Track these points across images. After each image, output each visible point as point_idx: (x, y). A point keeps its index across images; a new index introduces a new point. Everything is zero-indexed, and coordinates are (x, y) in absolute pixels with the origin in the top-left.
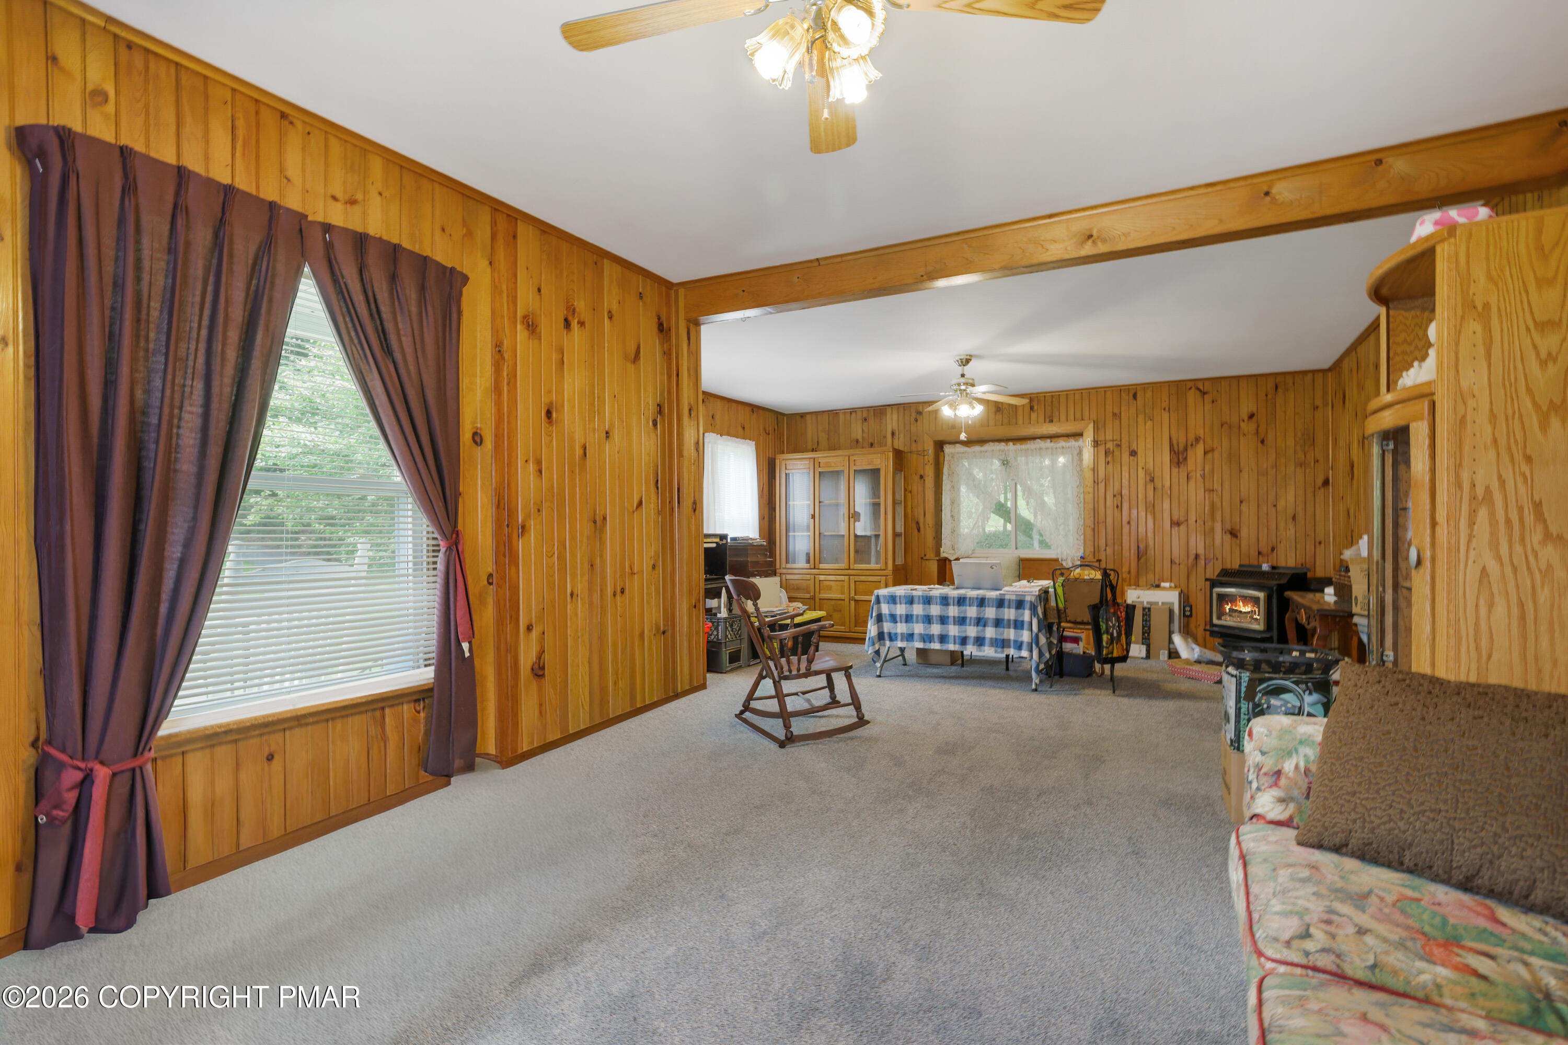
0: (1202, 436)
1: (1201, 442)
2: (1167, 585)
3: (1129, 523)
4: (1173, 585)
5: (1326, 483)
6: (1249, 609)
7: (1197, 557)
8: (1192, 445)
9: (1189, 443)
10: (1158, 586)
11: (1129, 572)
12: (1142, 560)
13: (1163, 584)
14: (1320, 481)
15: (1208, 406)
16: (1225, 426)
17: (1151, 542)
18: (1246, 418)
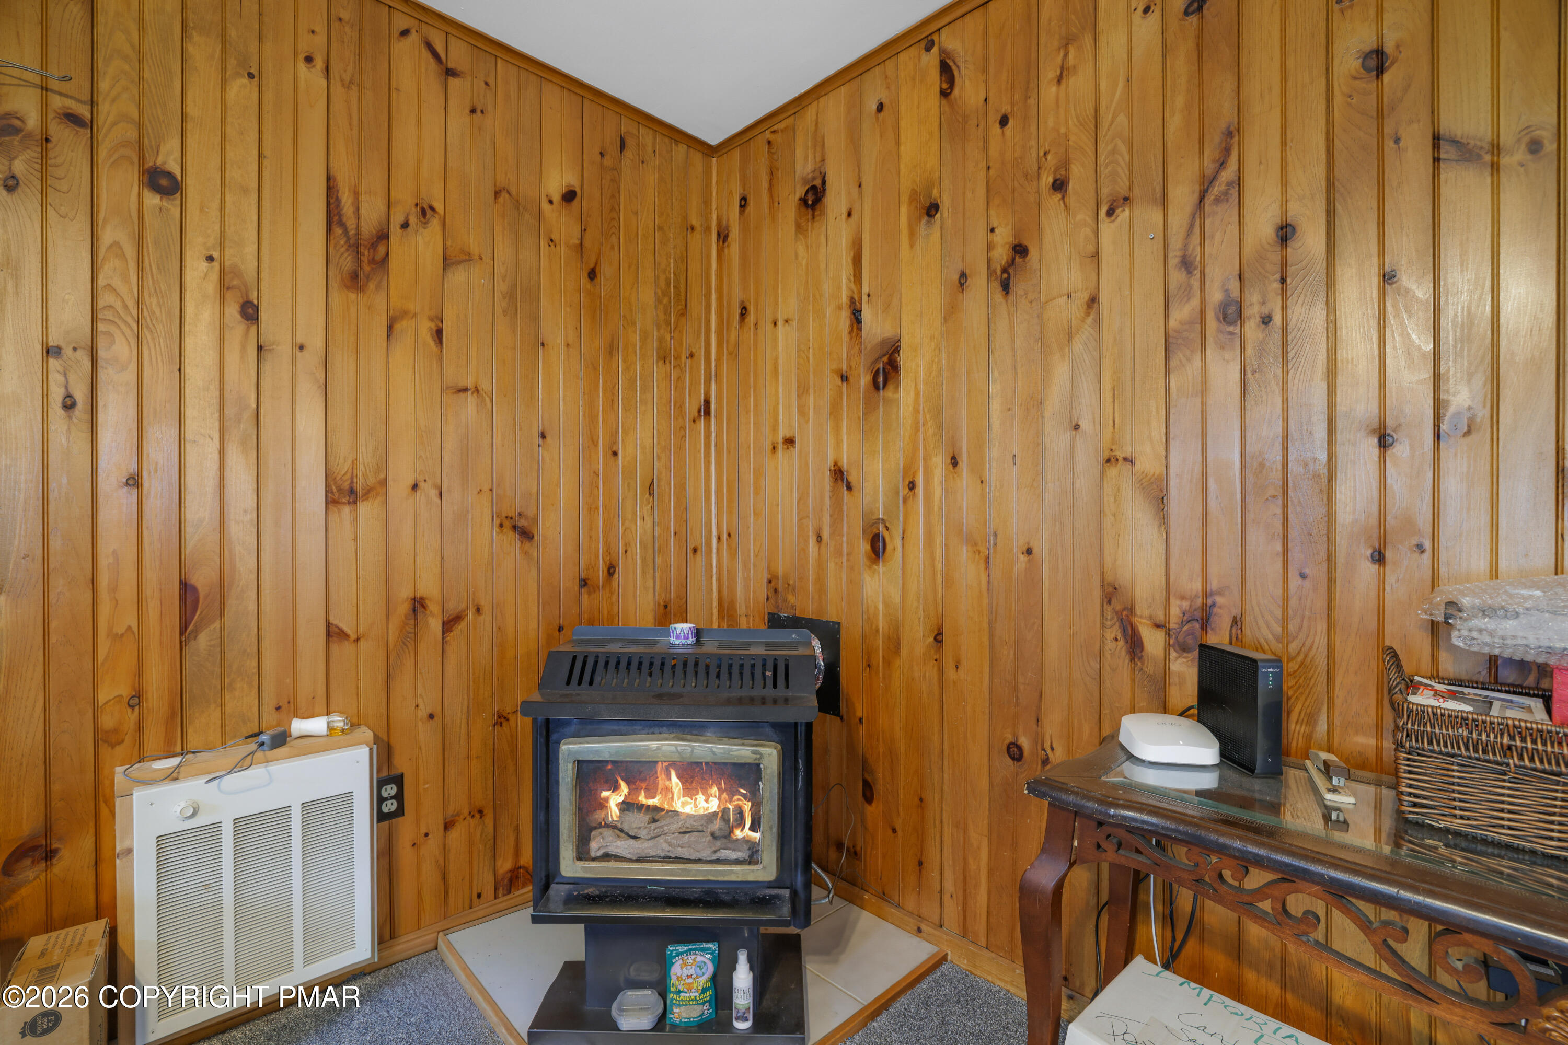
0: (439, 207)
1: (435, 223)
2: (317, 725)
3: (134, 481)
4: (338, 721)
5: (705, 410)
6: (713, 805)
7: (418, 605)
8: (405, 225)
9: (397, 218)
10: (281, 739)
11: (137, 699)
12: (204, 641)
13: (299, 726)
14: (692, 406)
15: (459, 121)
16: (504, 195)
17: (245, 565)
18: (556, 198)
